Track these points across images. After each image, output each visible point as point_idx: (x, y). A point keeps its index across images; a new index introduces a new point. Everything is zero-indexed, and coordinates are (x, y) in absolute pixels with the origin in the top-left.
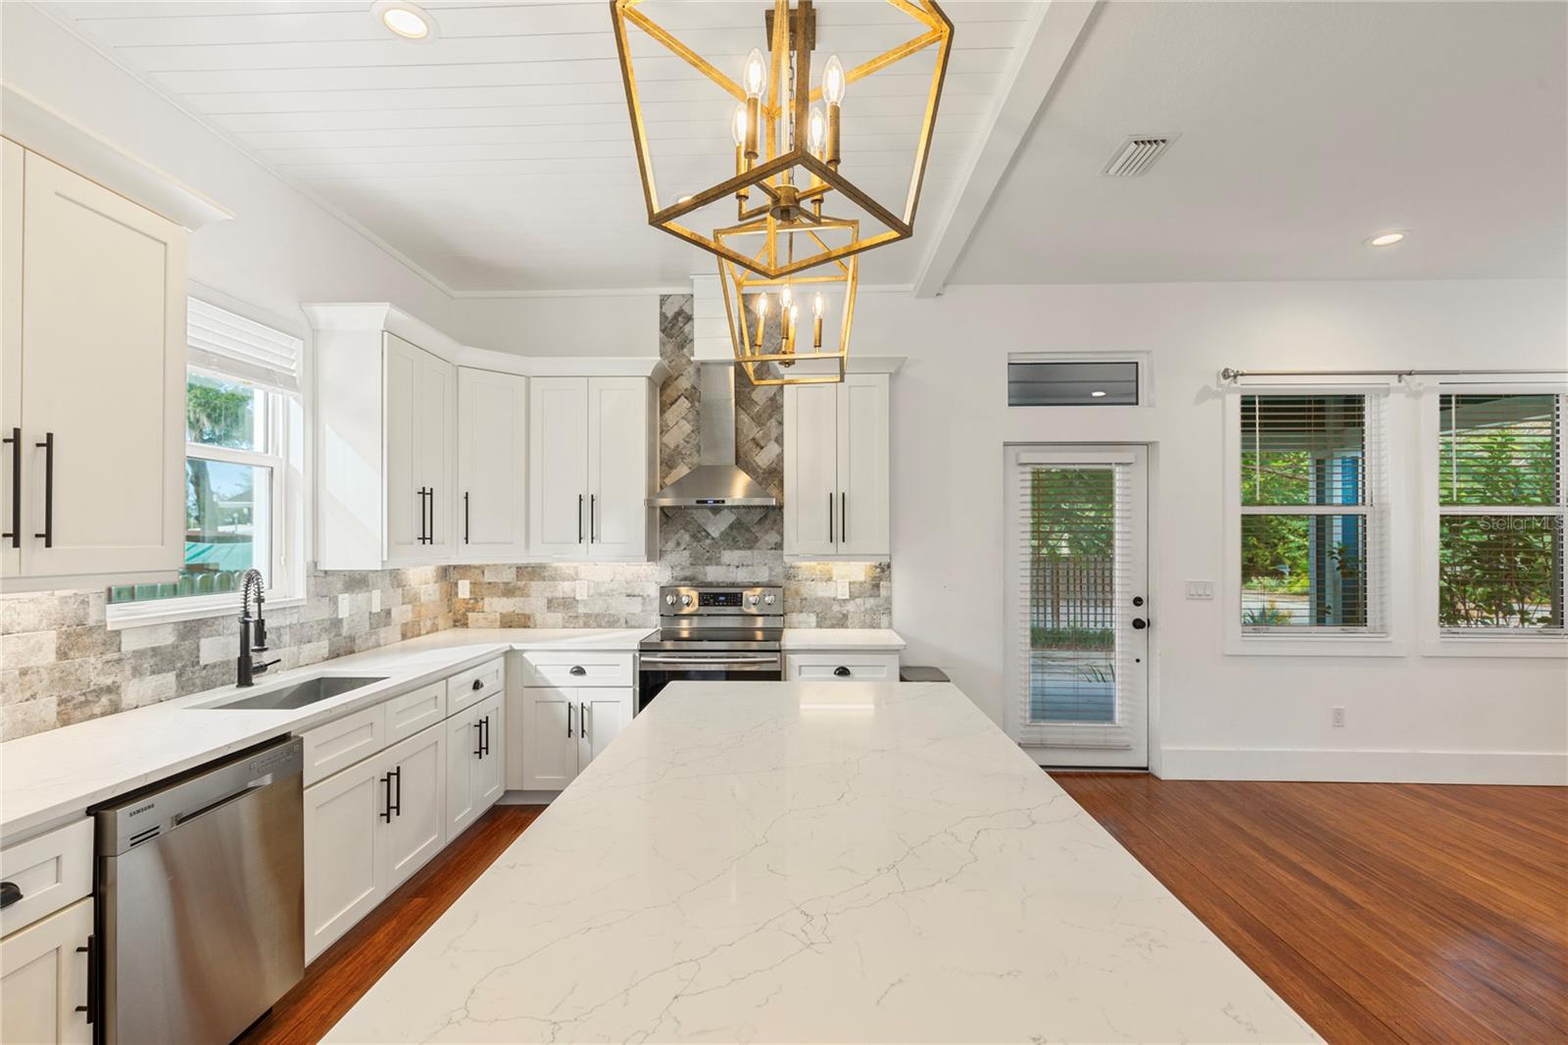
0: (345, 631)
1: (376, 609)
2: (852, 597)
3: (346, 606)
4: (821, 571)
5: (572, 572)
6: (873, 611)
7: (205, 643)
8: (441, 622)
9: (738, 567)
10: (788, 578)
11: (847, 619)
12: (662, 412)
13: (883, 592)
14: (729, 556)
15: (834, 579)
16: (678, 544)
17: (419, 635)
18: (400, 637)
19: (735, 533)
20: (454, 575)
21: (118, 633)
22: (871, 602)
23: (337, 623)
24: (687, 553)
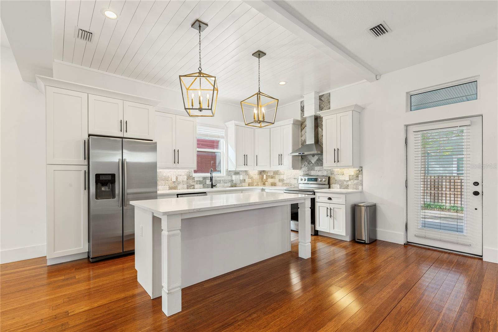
0: (234, 182)
1: (241, 179)
2: (350, 180)
3: (234, 177)
4: (340, 172)
5: (283, 173)
6: (357, 184)
7: (207, 181)
8: (259, 183)
9: (319, 171)
10: (332, 174)
11: (348, 186)
12: (301, 131)
13: (360, 178)
14: (317, 168)
15: (345, 174)
16: (305, 165)
17: (253, 186)
18: (248, 185)
19: (318, 162)
20: (263, 173)
21: (194, 177)
22: (356, 181)
23: (232, 181)
24: (307, 168)
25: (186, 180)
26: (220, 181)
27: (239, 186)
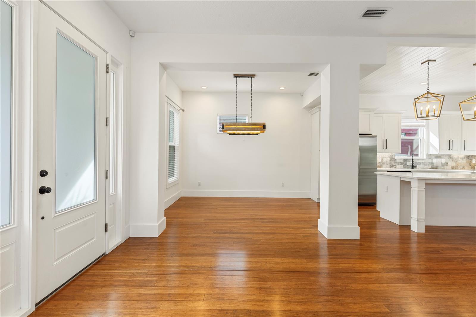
0: (435, 165)
1: (443, 162)
3: (435, 161)
7: (407, 162)
17: (458, 169)
18: (451, 168)
20: (471, 158)
21: (396, 159)
23: (433, 163)
25: (389, 161)
26: (420, 164)
27: (440, 168)
